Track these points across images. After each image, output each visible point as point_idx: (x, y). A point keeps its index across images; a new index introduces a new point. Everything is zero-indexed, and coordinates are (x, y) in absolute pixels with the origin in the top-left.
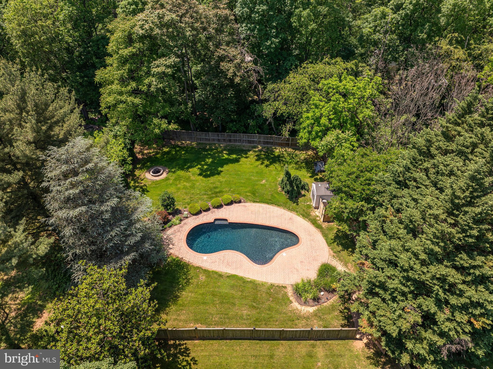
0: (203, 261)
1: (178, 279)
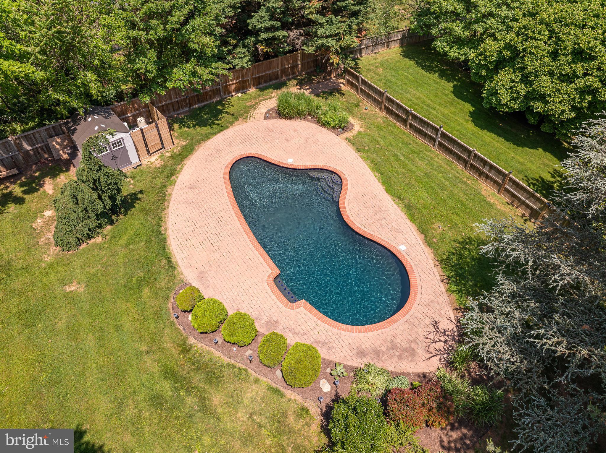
0: (410, 247)
1: (478, 259)
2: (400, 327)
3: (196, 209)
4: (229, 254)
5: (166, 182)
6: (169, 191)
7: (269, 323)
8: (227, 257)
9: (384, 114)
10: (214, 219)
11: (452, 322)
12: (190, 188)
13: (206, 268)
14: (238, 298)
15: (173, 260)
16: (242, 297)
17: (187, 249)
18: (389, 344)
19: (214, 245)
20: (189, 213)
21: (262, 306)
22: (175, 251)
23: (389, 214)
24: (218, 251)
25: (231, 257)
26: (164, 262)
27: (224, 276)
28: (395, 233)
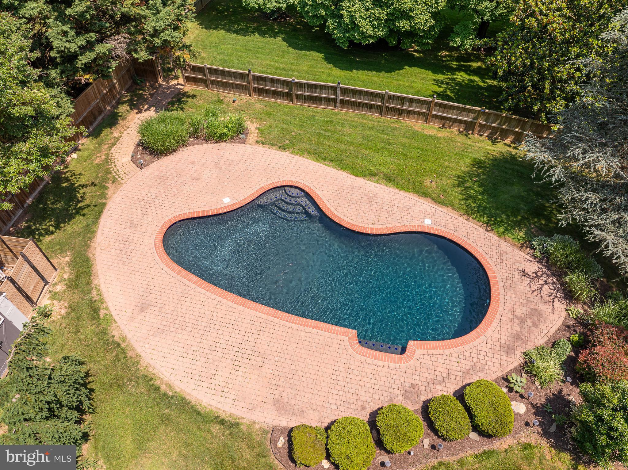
0: (433, 217)
1: (485, 191)
2: (506, 297)
3: (180, 331)
4: (282, 355)
5: (99, 325)
6: (116, 333)
7: (407, 394)
8: (283, 360)
9: (257, 97)
10: (216, 327)
11: (531, 261)
12: (142, 310)
13: (276, 392)
14: (350, 395)
15: (223, 416)
16: (350, 390)
17: (226, 390)
18: (516, 321)
19: (252, 358)
20: (176, 344)
21: (382, 383)
22: (214, 403)
23: (382, 197)
24: (266, 361)
25: (286, 356)
26: (216, 428)
27: (305, 384)
28: (407, 212)
